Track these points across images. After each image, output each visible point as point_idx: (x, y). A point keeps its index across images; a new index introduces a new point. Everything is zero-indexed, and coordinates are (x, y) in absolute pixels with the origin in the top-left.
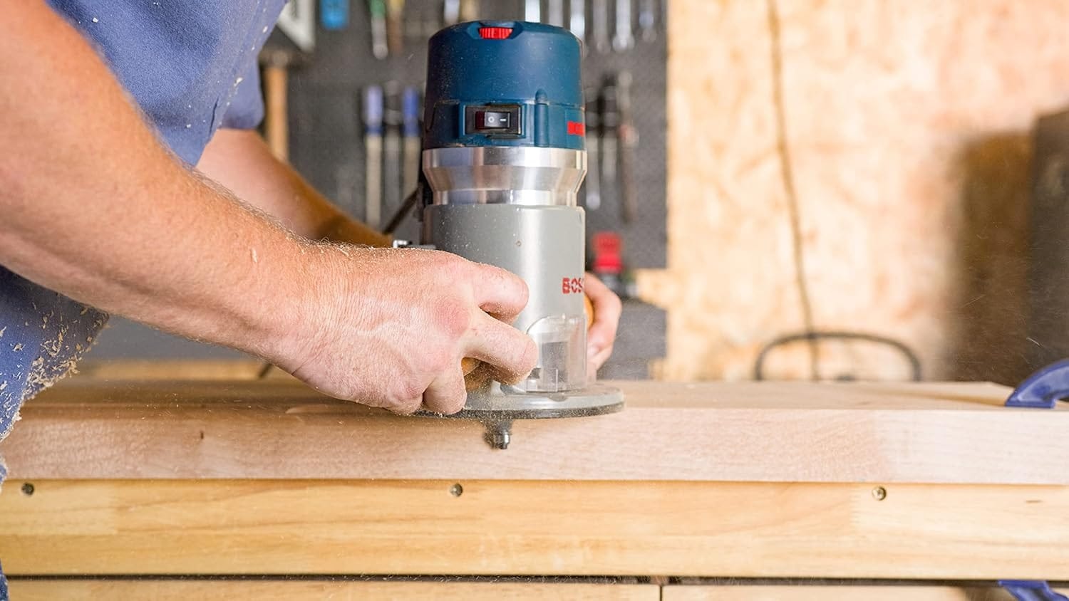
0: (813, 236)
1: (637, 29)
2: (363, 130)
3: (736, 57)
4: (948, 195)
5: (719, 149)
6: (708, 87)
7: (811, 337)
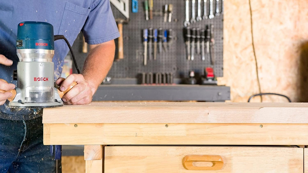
0: (261, 68)
1: (215, 13)
2: (143, 40)
3: (240, 20)
4: (296, 57)
5: (236, 45)
6: (233, 28)
7: (261, 95)
